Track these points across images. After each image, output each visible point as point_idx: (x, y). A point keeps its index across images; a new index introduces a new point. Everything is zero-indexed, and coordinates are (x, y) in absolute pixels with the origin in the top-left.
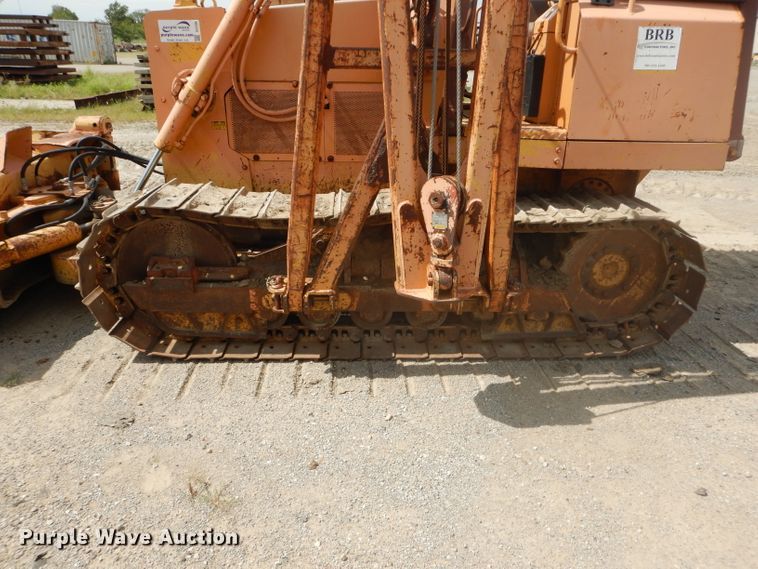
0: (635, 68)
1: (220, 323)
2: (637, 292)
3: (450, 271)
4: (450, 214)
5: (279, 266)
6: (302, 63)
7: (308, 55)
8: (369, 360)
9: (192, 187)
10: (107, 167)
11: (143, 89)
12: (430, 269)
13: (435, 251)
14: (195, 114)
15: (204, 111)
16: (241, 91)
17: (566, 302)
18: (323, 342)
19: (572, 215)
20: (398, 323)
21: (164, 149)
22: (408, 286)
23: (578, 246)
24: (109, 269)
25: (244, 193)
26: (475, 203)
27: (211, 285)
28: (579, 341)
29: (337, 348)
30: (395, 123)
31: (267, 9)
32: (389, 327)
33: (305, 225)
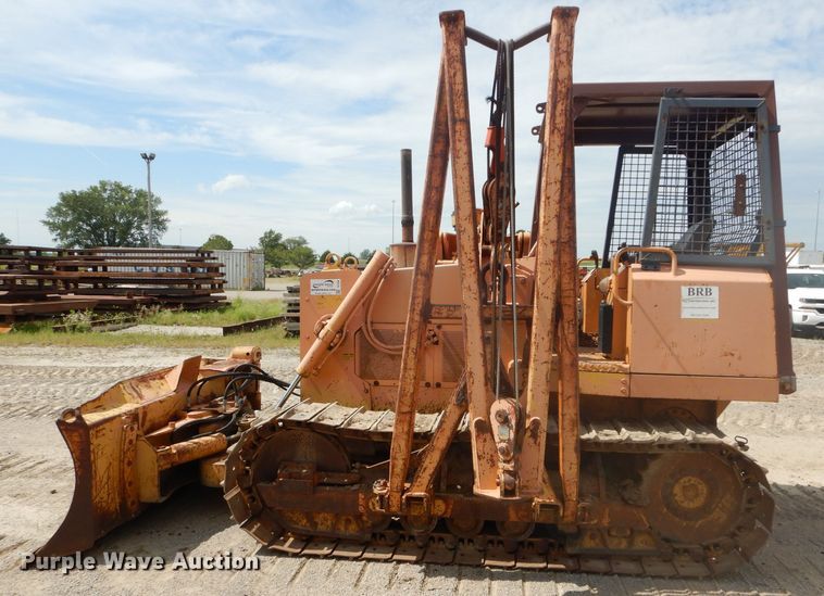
0: (683, 317)
1: (332, 524)
2: (719, 516)
3: (513, 474)
4: (510, 428)
5: (384, 473)
6: (408, 316)
7: (413, 310)
8: (459, 565)
9: (321, 406)
10: (252, 390)
11: (288, 318)
12: (499, 472)
13: (501, 457)
14: (330, 348)
15: (338, 346)
16: (367, 330)
17: (644, 520)
18: (421, 547)
19: (641, 436)
20: (490, 533)
21: (303, 375)
22: (482, 487)
23: (654, 467)
24: (247, 471)
25: (363, 411)
26: (535, 420)
27: (328, 488)
28: (664, 562)
29: (433, 553)
30: (470, 359)
31: (392, 271)
32: (480, 537)
33: (405, 437)
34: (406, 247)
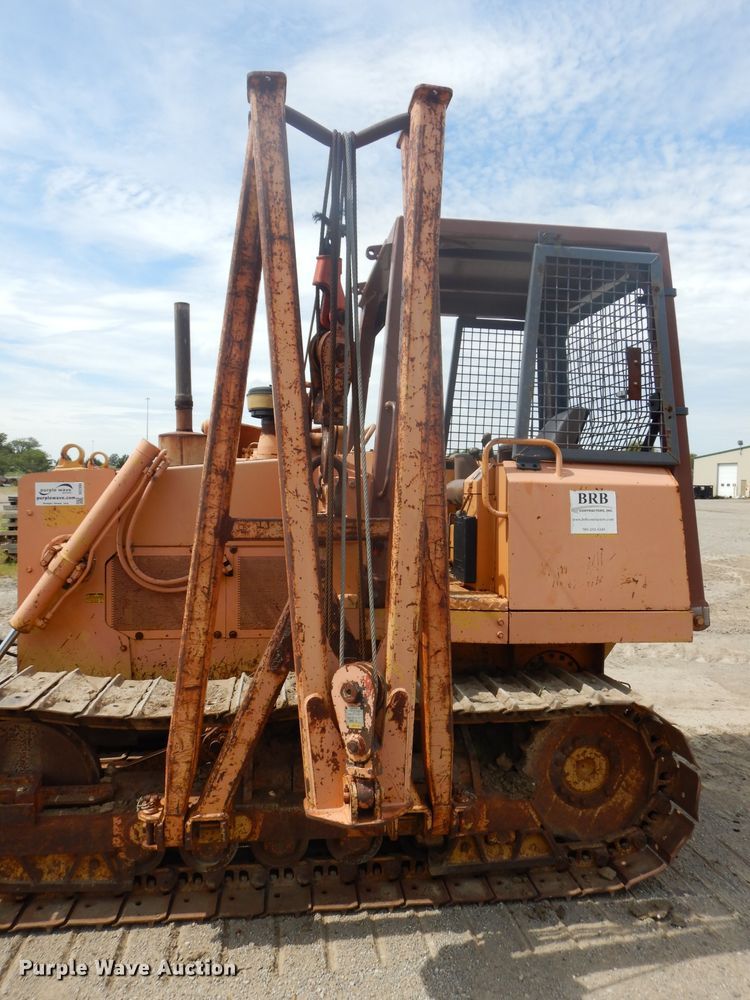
0: (573, 532)
1: (67, 870)
2: (623, 798)
3: (370, 783)
4: (366, 710)
6: (196, 535)
7: (203, 527)
8: (275, 915)
9: (52, 677)
11: (9, 536)
12: (347, 781)
13: (351, 756)
14: (66, 586)
15: (79, 582)
16: (126, 558)
17: (534, 816)
18: (212, 891)
19: (527, 700)
20: (318, 856)
21: (22, 629)
22: (320, 805)
23: (540, 738)
25: (118, 683)
26: (399, 693)
27: (61, 812)
28: (559, 871)
29: (232, 899)
30: (299, 603)
31: (165, 471)
32: (304, 863)
33: (191, 726)
34: (181, 437)
